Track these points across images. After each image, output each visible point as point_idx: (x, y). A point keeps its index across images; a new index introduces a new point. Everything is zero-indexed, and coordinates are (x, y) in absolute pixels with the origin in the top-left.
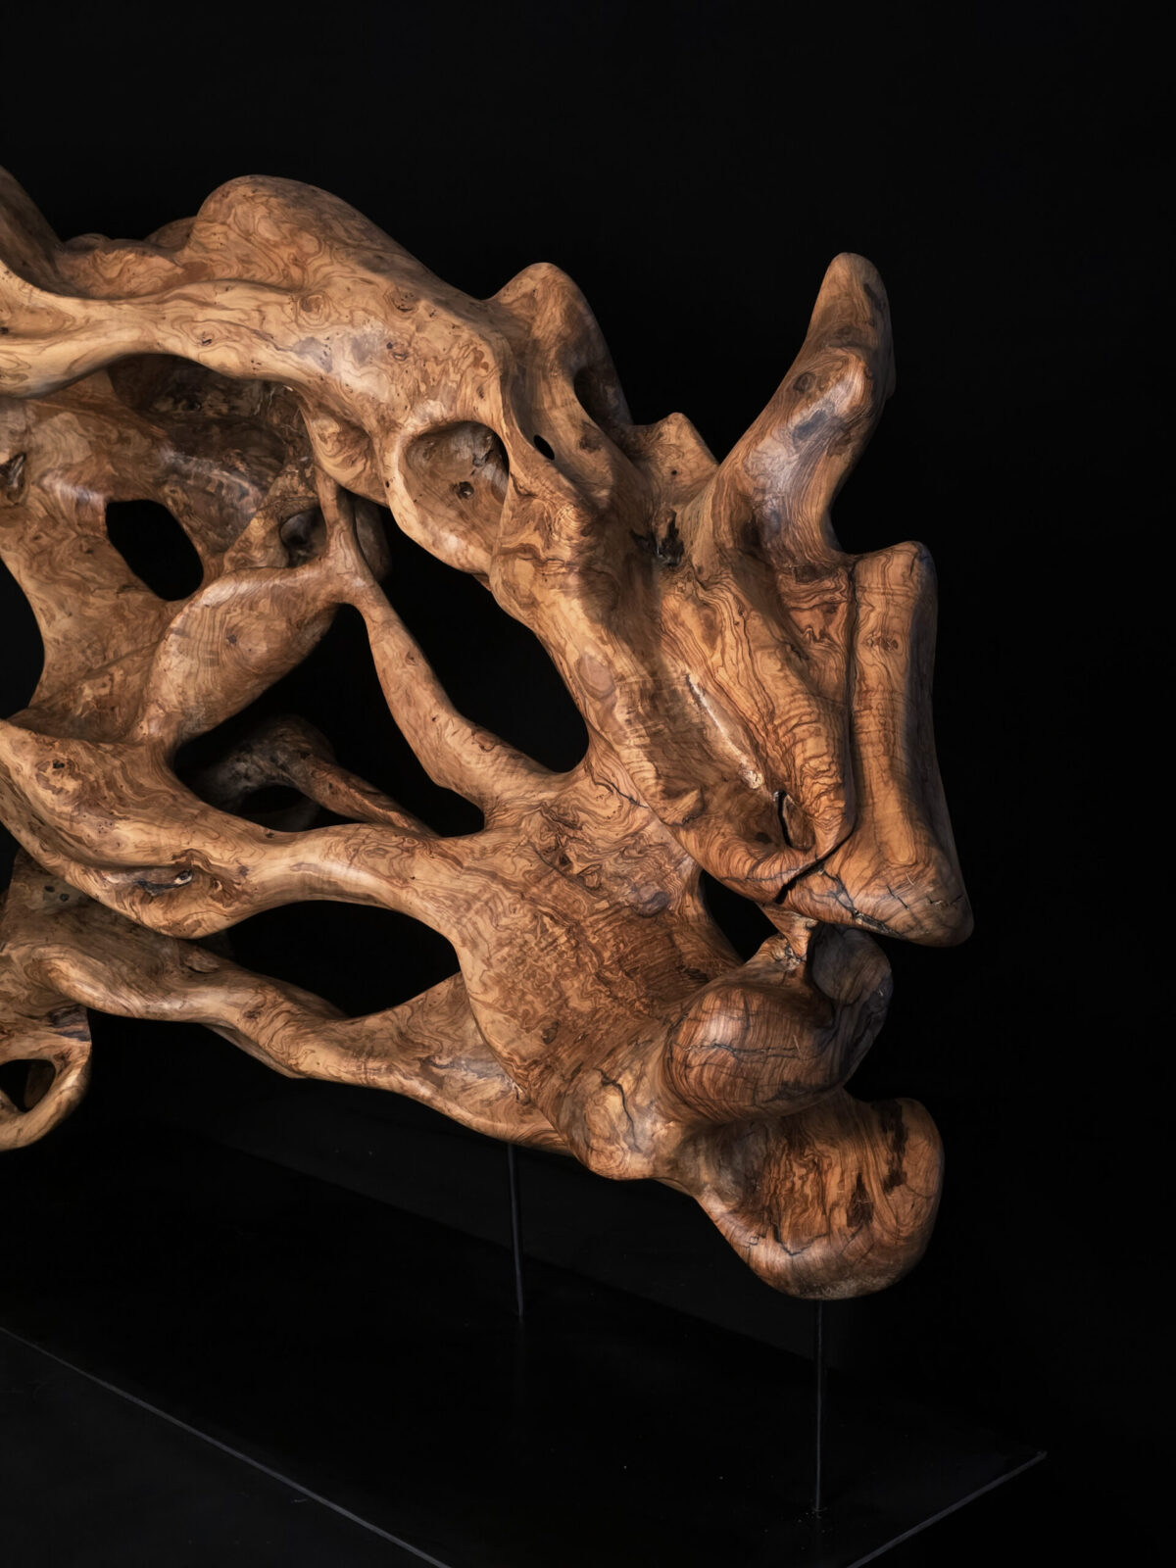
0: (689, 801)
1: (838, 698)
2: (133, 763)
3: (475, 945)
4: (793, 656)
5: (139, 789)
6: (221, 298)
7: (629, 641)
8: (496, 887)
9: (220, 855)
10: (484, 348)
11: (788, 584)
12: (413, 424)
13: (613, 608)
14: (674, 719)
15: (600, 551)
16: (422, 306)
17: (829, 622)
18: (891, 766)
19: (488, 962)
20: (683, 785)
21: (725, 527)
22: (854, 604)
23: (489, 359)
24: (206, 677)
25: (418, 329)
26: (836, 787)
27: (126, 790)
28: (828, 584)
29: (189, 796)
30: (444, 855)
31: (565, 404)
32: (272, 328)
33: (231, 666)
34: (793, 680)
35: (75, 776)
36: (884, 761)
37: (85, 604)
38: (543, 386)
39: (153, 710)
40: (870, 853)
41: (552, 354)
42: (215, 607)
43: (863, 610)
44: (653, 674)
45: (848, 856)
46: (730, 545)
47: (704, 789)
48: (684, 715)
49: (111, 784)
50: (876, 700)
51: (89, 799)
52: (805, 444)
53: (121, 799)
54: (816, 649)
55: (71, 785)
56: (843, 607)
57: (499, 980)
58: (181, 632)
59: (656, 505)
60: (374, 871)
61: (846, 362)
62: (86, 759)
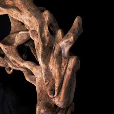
0: (47, 83)
1: (63, 76)
2: (13, 49)
3: (37, 78)
4: (60, 70)
5: (12, 52)
6: (14, 11)
7: (45, 63)
8: (40, 73)
9: (17, 62)
10: (38, 23)
11: (63, 59)
12: (31, 29)
13: (44, 59)
14: (48, 72)
15: (44, 53)
16: (33, 16)
17: (64, 66)
18: (65, 86)
19: (38, 80)
20: (47, 81)
21: (57, 51)
22: (68, 64)
23: (38, 25)
24: (20, 41)
25: (32, 19)
26: (57, 90)
27: (11, 52)
28: (66, 60)
29: (17, 53)
30: (36, 68)
31: (47, 29)
32: (18, 16)
33: (22, 40)
34: (58, 73)
35: (7, 50)
36: (65, 85)
37: (15, 23)
38: (45, 27)
39: (15, 43)
40: (59, 98)
41: (46, 23)
42: (20, 34)
43: (69, 65)
44: (47, 67)
45: (57, 98)
46: (57, 54)
47: (49, 81)
48: (50, 71)
49: (10, 51)
50: (67, 76)
51: (8, 52)
52: (67, 43)
53: (11, 53)
54: (62, 69)
55: (6, 51)
56: (66, 64)
57: (39, 82)
58: (17, 36)
59: (54, 42)
60: (30, 68)
61: (71, 36)
62: (8, 48)
